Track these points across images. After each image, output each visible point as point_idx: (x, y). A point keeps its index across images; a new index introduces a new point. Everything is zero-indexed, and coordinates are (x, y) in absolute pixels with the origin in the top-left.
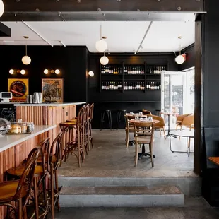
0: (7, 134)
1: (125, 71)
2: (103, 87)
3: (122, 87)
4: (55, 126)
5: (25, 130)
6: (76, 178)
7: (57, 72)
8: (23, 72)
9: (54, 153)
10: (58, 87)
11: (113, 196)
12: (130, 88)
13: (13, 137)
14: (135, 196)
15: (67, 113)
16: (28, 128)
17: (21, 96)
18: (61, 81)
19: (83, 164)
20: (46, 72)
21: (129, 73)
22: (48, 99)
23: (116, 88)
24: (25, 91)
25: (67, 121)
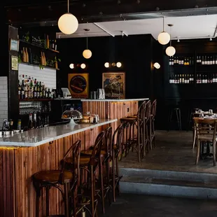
0: (78, 123)
1: (198, 61)
2: (172, 81)
3: (195, 81)
4: (116, 120)
5: (92, 120)
6: (135, 169)
7: (119, 65)
8: (83, 66)
9: (115, 143)
10: (120, 81)
11: (169, 186)
12: (205, 81)
13: (83, 125)
14: (190, 188)
15: (128, 109)
16: (95, 119)
17: (81, 92)
18: (123, 75)
19: (143, 160)
20: (107, 65)
21: (203, 63)
22: (108, 95)
23: (187, 81)
24: (85, 87)
25: (128, 117)
